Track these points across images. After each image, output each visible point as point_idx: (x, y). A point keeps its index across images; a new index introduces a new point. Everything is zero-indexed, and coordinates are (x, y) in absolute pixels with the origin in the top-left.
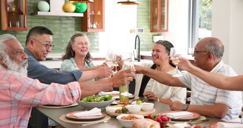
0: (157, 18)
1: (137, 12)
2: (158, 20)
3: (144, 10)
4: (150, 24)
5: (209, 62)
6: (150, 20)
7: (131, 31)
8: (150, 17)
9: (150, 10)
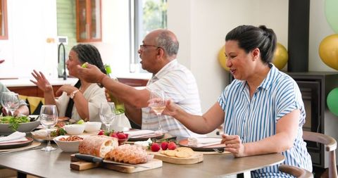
0: (86, 23)
1: (57, 13)
2: (88, 26)
3: (67, 11)
4: (75, 31)
5: (159, 59)
6: (75, 26)
7: (49, 41)
8: (75, 21)
9: (74, 11)
